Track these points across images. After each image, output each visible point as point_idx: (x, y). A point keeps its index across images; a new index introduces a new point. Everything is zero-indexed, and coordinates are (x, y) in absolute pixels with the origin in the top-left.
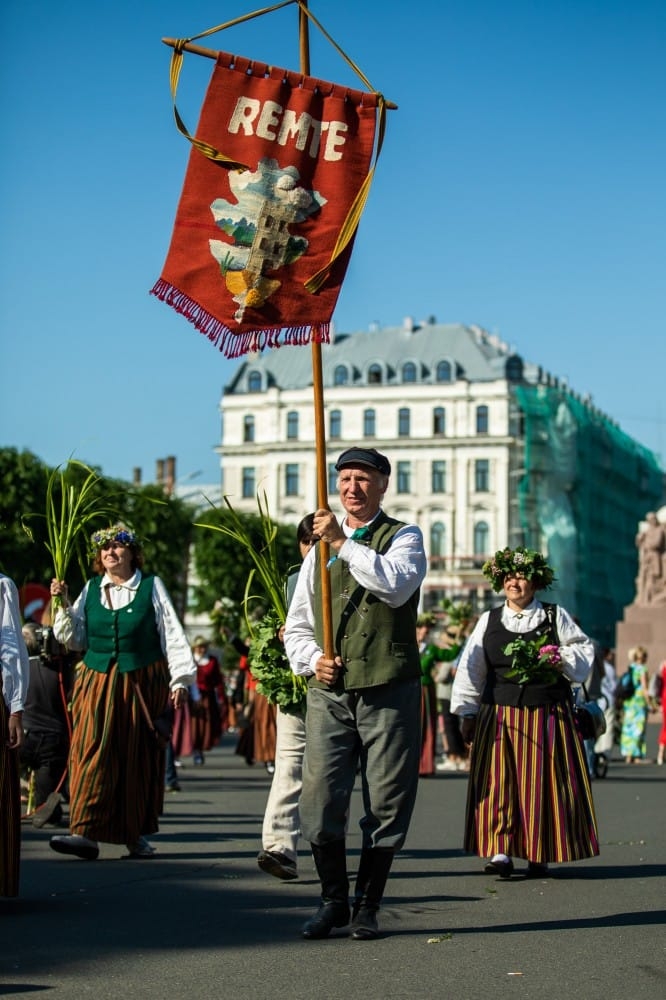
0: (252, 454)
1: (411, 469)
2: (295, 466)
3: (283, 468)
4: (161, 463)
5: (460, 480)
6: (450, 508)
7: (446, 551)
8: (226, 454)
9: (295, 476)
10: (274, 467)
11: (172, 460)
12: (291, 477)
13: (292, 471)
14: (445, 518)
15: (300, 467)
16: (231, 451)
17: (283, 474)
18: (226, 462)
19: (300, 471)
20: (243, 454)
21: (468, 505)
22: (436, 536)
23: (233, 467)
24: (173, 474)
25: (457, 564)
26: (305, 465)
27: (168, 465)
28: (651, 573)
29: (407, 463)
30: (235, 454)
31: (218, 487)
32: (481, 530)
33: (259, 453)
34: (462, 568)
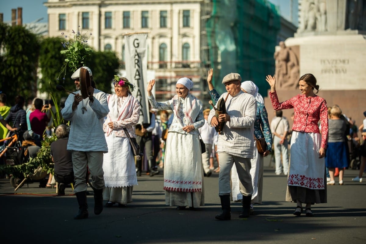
0: (64, 7)
1: (149, 15)
2: (87, 13)
3: (81, 14)
4: (14, 11)
5: (175, 21)
6: (169, 36)
7: (168, 59)
8: (50, 7)
9: (88, 18)
10: (76, 13)
11: (20, 9)
12: (85, 19)
13: (85, 16)
14: (167, 41)
15: (90, 14)
16: (53, 5)
17: (81, 17)
18: (50, 11)
19: (90, 16)
20: (59, 7)
21: (179, 34)
22: (162, 50)
23: (54, 13)
24: (21, 17)
25: (174, 65)
26: (92, 12)
27: (18, 12)
28: (282, 72)
29: (147, 12)
30: (55, 7)
31: (46, 24)
32: (186, 47)
33: (68, 6)
34: (176, 67)
